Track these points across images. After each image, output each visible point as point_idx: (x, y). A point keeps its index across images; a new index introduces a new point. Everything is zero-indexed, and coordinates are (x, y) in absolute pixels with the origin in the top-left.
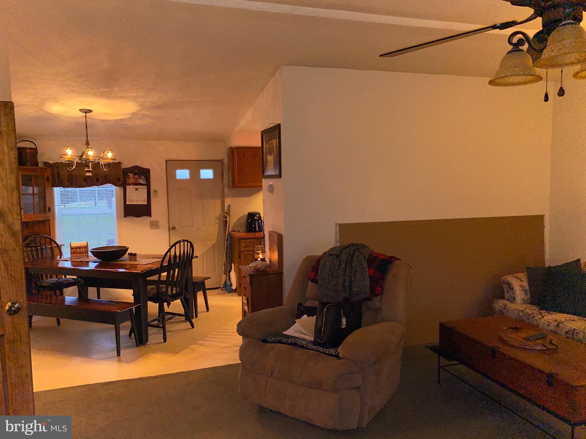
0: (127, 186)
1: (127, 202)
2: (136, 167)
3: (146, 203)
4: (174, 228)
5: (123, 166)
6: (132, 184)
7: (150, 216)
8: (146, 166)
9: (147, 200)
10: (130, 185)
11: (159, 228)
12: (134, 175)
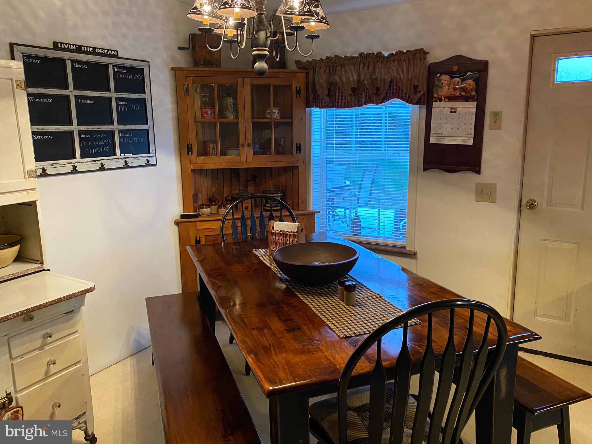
0: (434, 103)
1: (431, 138)
2: (458, 59)
3: (470, 142)
4: (532, 206)
5: (431, 59)
6: (444, 97)
7: (478, 172)
8: (480, 55)
9: (473, 136)
10: (441, 100)
11: (494, 201)
12: (452, 77)
